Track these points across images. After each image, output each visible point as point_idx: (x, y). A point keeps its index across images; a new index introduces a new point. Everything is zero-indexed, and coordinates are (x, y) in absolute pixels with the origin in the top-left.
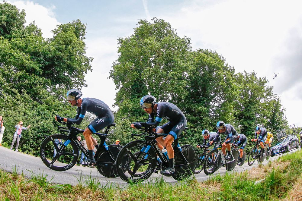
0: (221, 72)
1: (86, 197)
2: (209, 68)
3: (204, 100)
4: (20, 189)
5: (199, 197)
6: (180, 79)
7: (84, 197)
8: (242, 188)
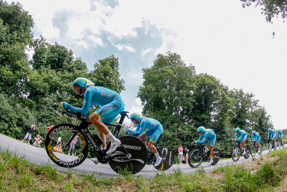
0: (218, 89)
1: (124, 187)
2: (209, 87)
3: (206, 110)
4: (73, 185)
5: (208, 184)
6: (188, 96)
7: (122, 187)
8: (241, 177)
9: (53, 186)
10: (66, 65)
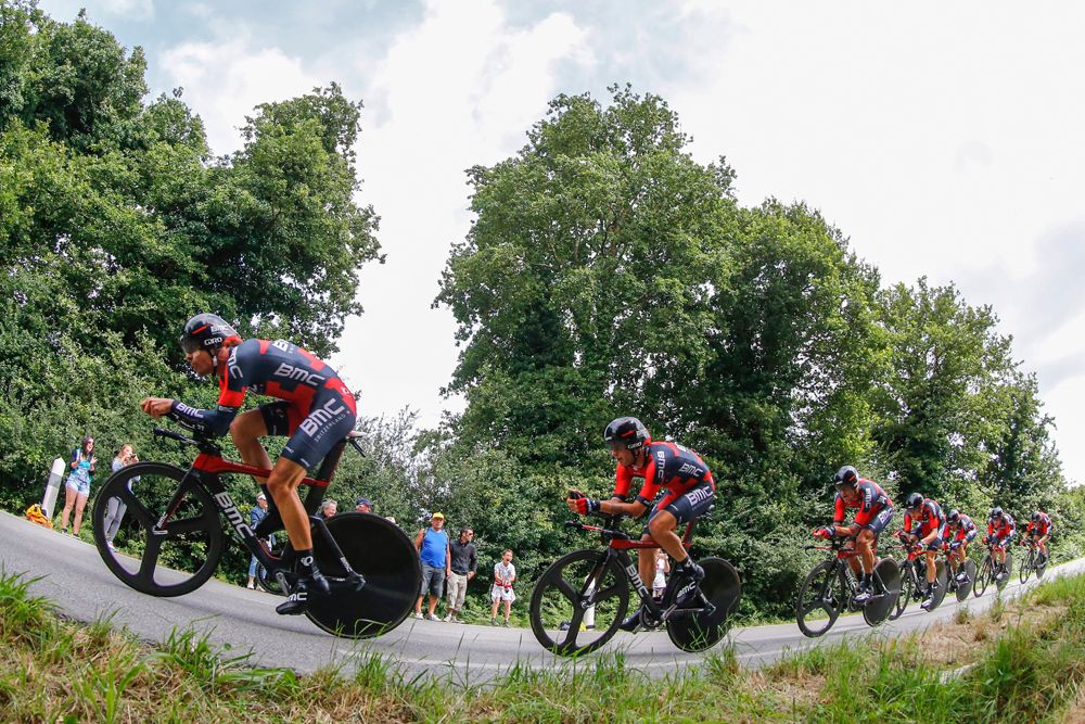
0: (833, 283)
1: (345, 716)
2: (790, 271)
3: (769, 379)
7: (339, 716)
8: (895, 694)
9: (28, 673)
10: (108, 120)
